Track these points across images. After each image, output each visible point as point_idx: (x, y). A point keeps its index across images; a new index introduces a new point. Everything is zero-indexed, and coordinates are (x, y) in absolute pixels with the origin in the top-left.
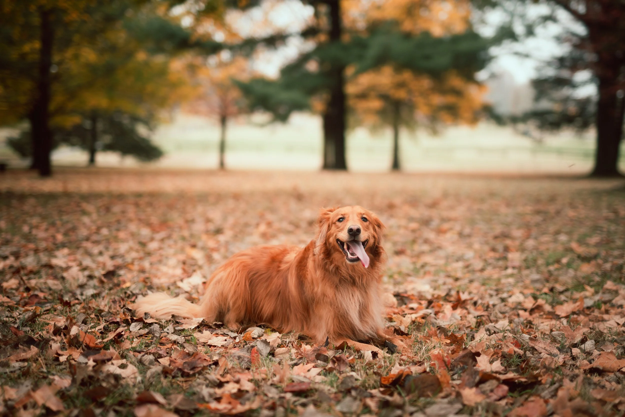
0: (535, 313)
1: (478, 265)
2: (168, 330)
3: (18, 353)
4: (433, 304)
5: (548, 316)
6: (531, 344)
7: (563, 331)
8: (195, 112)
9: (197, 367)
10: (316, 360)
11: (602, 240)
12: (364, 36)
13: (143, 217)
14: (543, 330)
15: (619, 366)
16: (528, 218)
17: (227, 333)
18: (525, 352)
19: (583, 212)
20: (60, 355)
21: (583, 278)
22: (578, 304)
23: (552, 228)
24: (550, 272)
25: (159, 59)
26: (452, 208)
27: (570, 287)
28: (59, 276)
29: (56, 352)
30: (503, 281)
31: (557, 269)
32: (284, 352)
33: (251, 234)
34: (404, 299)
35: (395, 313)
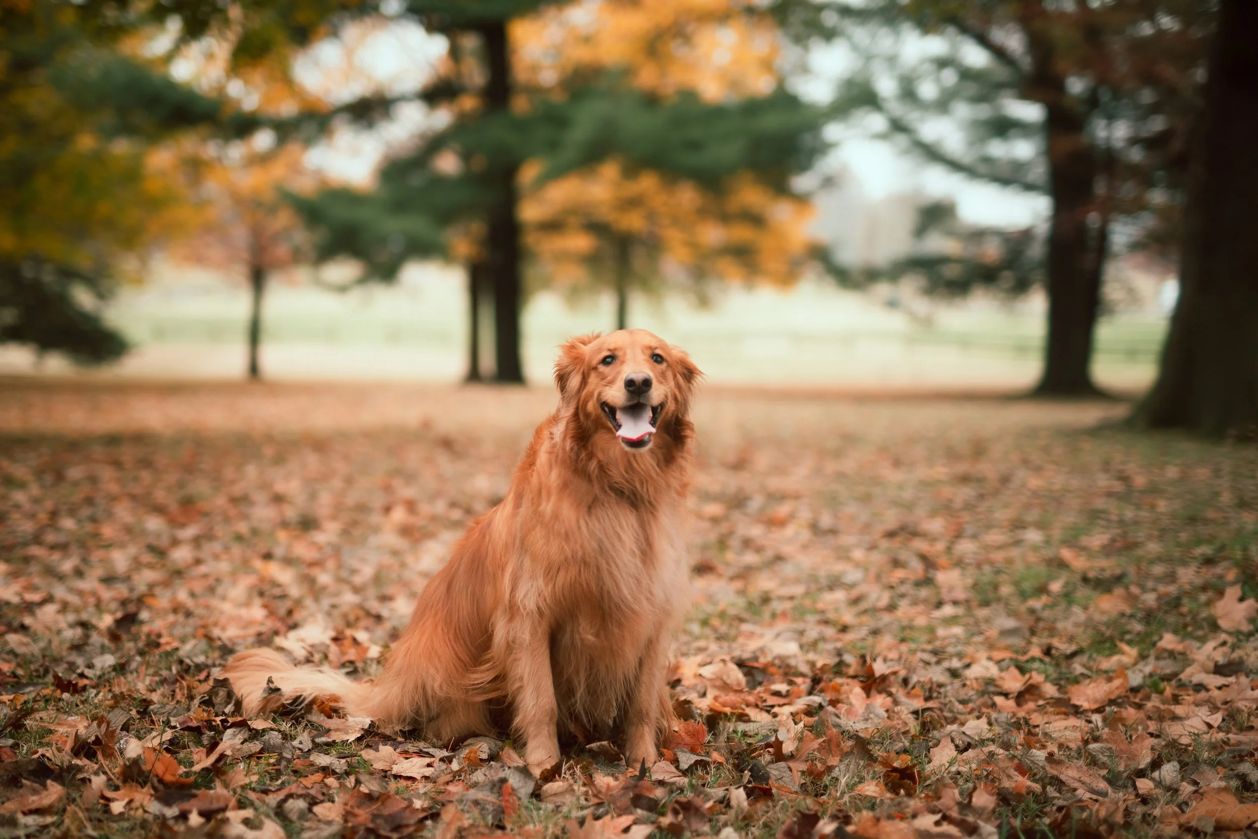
0: (1026, 702)
1: (879, 597)
2: (301, 743)
3: (22, 796)
4: (822, 685)
5: (1058, 710)
6: (1052, 771)
7: (1108, 742)
8: (199, 260)
9: (407, 826)
10: (632, 808)
11: (1113, 540)
12: (558, 98)
13: (137, 490)
14: (1062, 740)
15: (1249, 818)
16: (947, 491)
17: (426, 750)
18: (1044, 788)
19: (1057, 479)
20: (109, 800)
21: (1108, 625)
22: (1117, 682)
23: (1002, 515)
24: (1032, 611)
25: (122, 147)
26: (779, 470)
27: (1084, 644)
28: (16, 624)
29: (100, 794)
30: (941, 632)
31: (1045, 607)
32: (560, 790)
33: (376, 530)
34: (755, 672)
35: (748, 705)
